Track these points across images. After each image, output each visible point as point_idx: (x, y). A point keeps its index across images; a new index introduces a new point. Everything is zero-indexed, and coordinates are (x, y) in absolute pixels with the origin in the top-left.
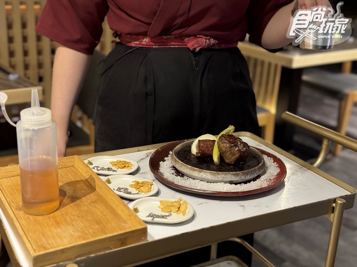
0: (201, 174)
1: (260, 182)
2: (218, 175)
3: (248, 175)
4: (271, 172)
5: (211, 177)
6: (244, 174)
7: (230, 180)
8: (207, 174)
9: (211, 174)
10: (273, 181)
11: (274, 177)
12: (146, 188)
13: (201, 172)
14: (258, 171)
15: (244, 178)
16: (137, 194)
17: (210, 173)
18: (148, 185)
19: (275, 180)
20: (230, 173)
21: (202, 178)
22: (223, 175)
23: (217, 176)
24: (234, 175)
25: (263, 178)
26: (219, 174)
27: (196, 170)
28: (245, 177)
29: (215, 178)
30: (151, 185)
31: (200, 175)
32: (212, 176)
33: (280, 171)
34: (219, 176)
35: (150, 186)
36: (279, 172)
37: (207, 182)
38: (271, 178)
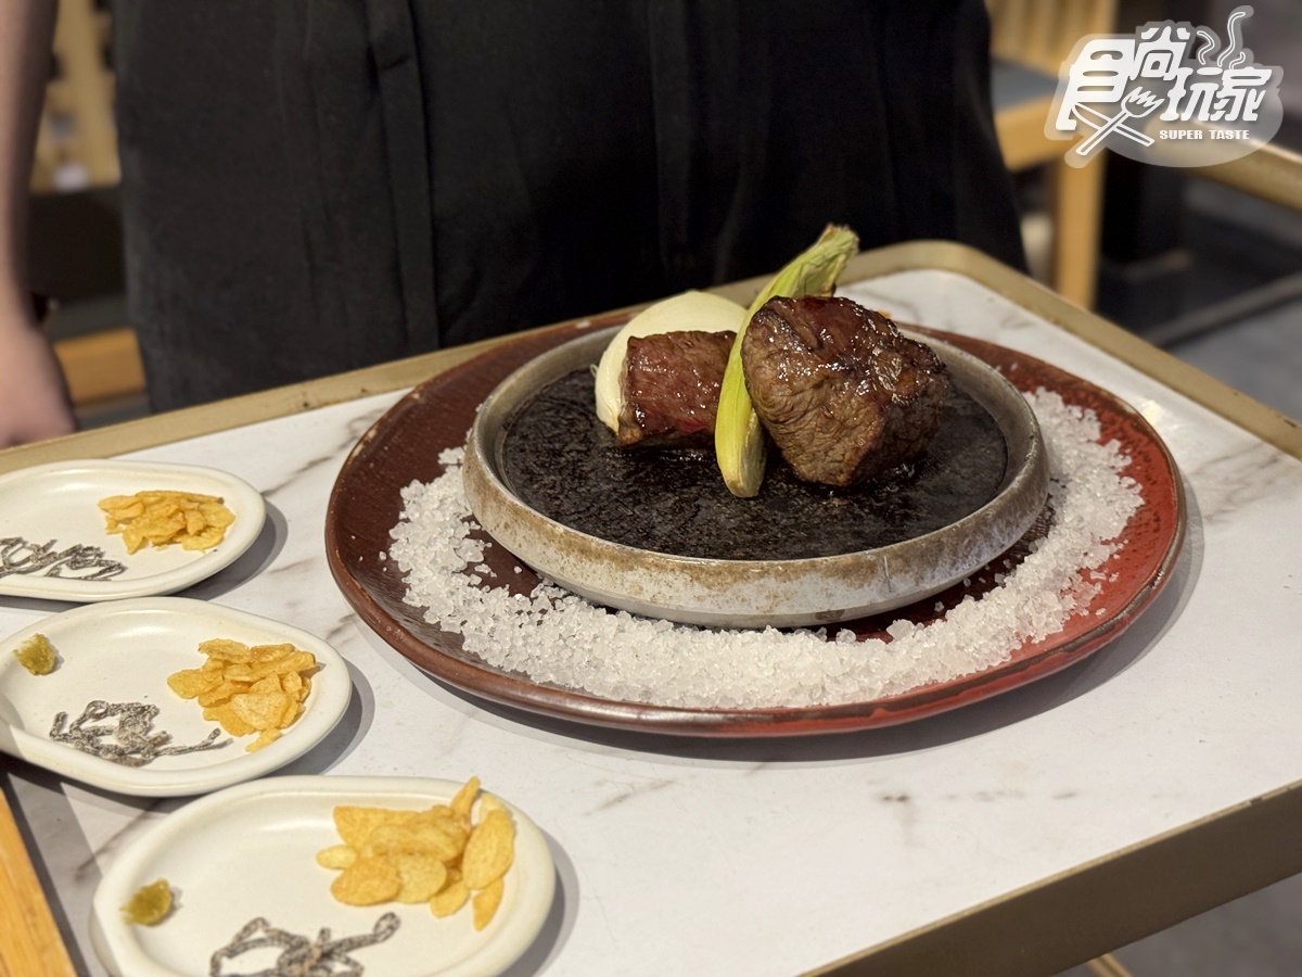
0: (630, 576)
1: (1019, 599)
2: (740, 585)
3: (934, 565)
4: (1087, 519)
5: (698, 598)
6: (907, 562)
7: (822, 605)
8: (670, 577)
9: (696, 574)
10: (1098, 587)
11: (1104, 553)
12: (267, 701)
13: (631, 569)
14: (1001, 532)
15: (912, 583)
16: (206, 747)
17: (684, 568)
18: (282, 678)
19: (1115, 577)
20: (814, 566)
21: (639, 603)
22: (771, 583)
23: (736, 587)
24: (845, 573)
25: (1032, 570)
26: (743, 576)
27: (599, 556)
28: (920, 579)
29: (721, 598)
30: (305, 675)
31: (627, 585)
32: (699, 589)
33: (1141, 501)
34: (748, 589)
35: (294, 683)
36: (1140, 510)
37: (678, 625)
38: (1090, 563)
